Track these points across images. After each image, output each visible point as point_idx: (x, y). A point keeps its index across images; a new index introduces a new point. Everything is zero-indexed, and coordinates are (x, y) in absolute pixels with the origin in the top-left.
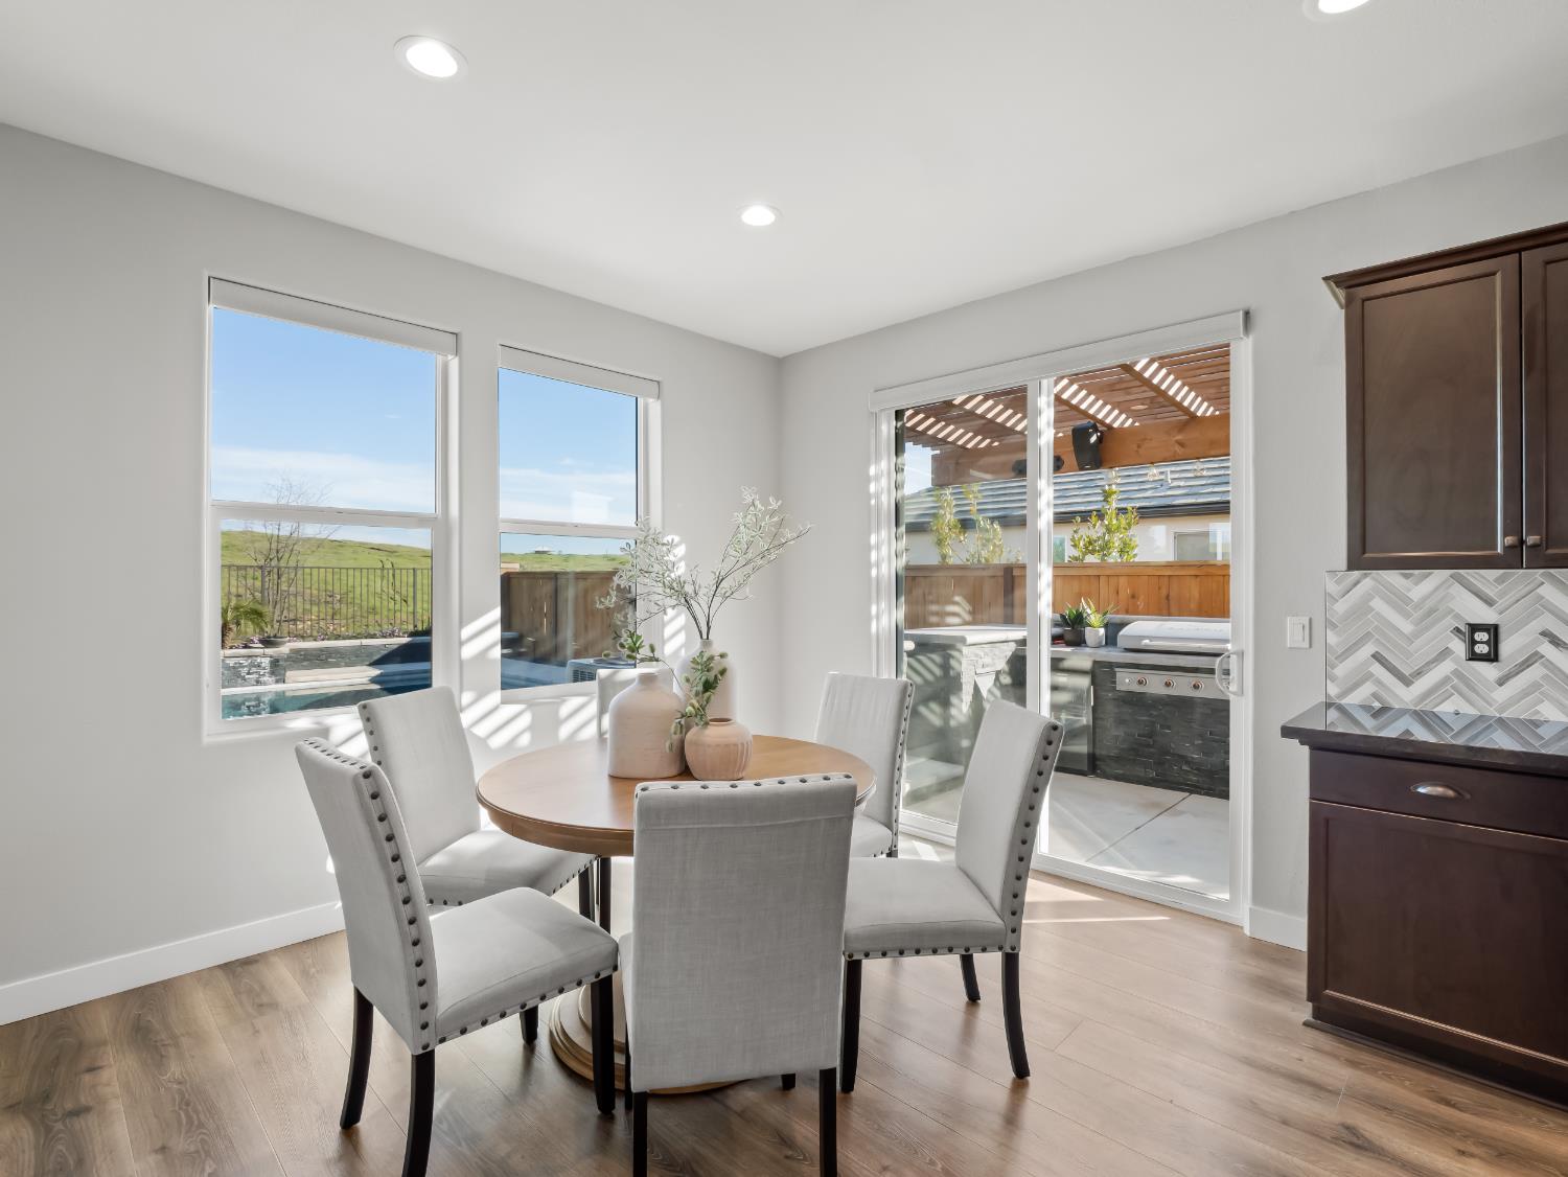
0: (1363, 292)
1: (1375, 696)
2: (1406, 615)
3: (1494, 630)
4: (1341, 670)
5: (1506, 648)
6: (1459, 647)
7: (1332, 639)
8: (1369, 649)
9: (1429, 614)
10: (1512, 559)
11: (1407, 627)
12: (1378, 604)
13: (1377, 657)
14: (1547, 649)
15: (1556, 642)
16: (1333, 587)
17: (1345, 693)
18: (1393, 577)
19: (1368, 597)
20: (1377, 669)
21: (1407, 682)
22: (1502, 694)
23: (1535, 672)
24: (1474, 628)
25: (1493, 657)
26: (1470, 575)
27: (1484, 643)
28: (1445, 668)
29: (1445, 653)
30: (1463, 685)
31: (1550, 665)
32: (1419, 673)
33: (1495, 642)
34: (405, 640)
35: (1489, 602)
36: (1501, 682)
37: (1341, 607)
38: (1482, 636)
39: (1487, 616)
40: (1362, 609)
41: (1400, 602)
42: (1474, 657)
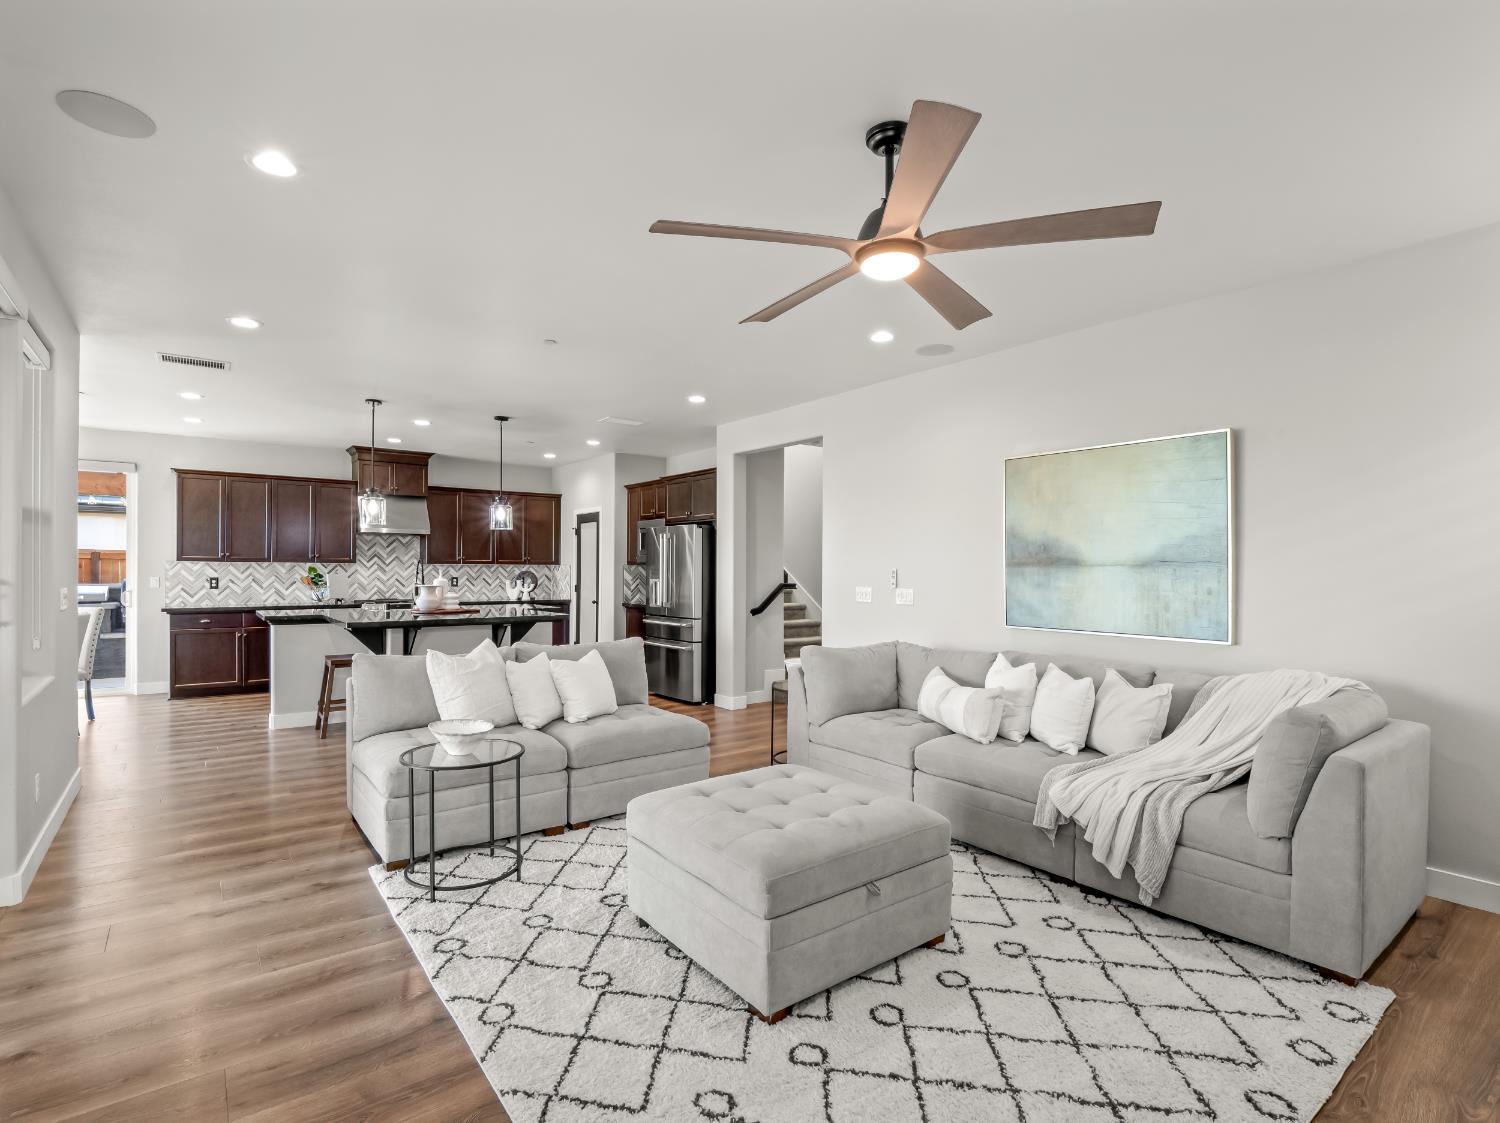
0: (184, 475)
1: (182, 602)
2: (192, 575)
3: (217, 579)
4: (170, 595)
5: (220, 584)
6: (208, 585)
7: (168, 584)
8: (180, 587)
9: (199, 576)
10: (222, 559)
11: (192, 579)
12: (183, 572)
13: (182, 589)
14: (230, 584)
15: (233, 582)
16: (168, 567)
17: (171, 602)
18: (188, 563)
19: (179, 570)
20: (183, 593)
21: (192, 596)
22: (219, 598)
23: (228, 591)
24: (212, 579)
25: (217, 587)
26: (211, 563)
27: (214, 583)
28: (203, 592)
29: (204, 587)
30: (208, 596)
31: (232, 589)
32: (195, 594)
33: (217, 583)
35: (216, 571)
36: (219, 594)
37: (171, 573)
38: (214, 582)
39: (215, 575)
40: (178, 573)
41: (190, 571)
42: (212, 587)
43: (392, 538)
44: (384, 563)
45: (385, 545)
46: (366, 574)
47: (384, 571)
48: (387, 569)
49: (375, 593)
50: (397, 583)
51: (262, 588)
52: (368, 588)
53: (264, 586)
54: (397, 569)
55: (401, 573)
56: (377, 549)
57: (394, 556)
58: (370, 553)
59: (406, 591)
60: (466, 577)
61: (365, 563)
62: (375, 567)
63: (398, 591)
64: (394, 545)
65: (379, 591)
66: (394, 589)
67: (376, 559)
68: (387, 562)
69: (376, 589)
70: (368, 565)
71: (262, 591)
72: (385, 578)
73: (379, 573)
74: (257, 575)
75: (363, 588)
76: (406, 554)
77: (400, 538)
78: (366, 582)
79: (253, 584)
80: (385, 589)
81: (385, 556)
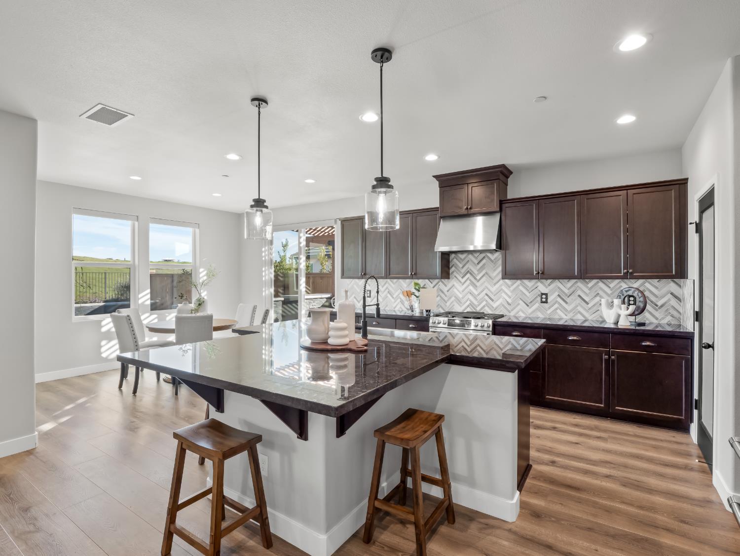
2: (359, 288)
3: (370, 291)
5: (372, 295)
7: (349, 293)
8: (353, 296)
11: (358, 291)
13: (355, 297)
16: (348, 282)
19: (353, 285)
20: (354, 300)
21: (359, 302)
27: (369, 294)
32: (360, 300)
34: (102, 304)
35: (369, 285)
36: (371, 301)
37: (350, 287)
39: (369, 288)
40: (353, 287)
41: (358, 286)
42: (367, 297)
43: (482, 255)
44: (475, 279)
45: (476, 262)
46: (461, 289)
47: (475, 286)
48: (478, 284)
49: (468, 306)
50: (486, 297)
51: (393, 298)
52: (463, 301)
53: (394, 296)
54: (486, 284)
55: (489, 287)
56: (469, 266)
57: (484, 272)
58: (463, 271)
59: (495, 305)
60: (557, 294)
61: (460, 279)
62: (468, 282)
63: (488, 305)
64: (484, 261)
65: (471, 304)
66: (484, 303)
67: (468, 275)
68: (478, 278)
69: (468, 302)
70: (463, 280)
71: (393, 300)
72: (476, 293)
73: (471, 288)
74: (391, 289)
75: (458, 300)
76: (495, 270)
77: (489, 255)
78: (461, 296)
79: (389, 295)
80: (476, 303)
81: (476, 272)
